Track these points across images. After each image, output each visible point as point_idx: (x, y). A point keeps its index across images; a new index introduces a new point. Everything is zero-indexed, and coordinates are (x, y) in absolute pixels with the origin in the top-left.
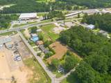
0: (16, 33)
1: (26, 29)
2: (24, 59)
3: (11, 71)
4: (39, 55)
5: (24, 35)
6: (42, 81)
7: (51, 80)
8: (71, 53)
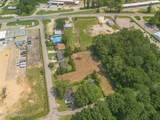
0: (37, 23)
1: (53, 20)
2: (30, 67)
3: (6, 79)
5: (45, 29)
6: (36, 107)
7: (48, 111)
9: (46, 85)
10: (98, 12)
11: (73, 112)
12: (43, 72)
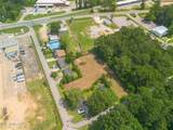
1: (45, 25)
2: (29, 80)
3: (4, 98)
4: (54, 75)
7: (62, 125)
8: (109, 80)
9: (52, 97)
10: (92, 11)
11: (90, 122)
12: (46, 84)
